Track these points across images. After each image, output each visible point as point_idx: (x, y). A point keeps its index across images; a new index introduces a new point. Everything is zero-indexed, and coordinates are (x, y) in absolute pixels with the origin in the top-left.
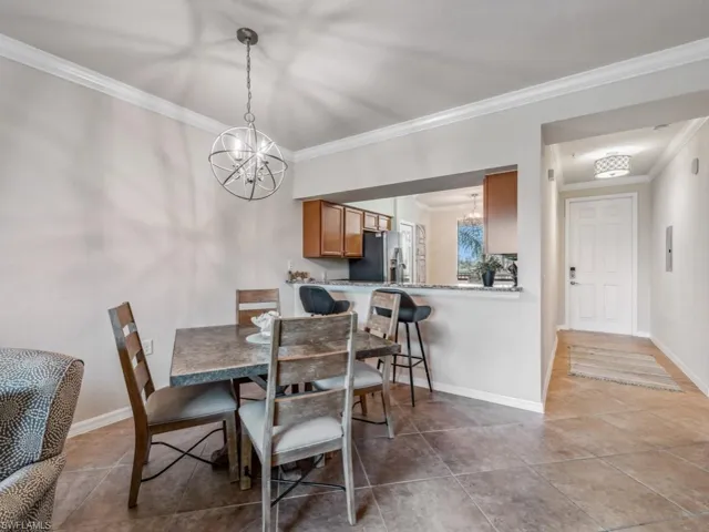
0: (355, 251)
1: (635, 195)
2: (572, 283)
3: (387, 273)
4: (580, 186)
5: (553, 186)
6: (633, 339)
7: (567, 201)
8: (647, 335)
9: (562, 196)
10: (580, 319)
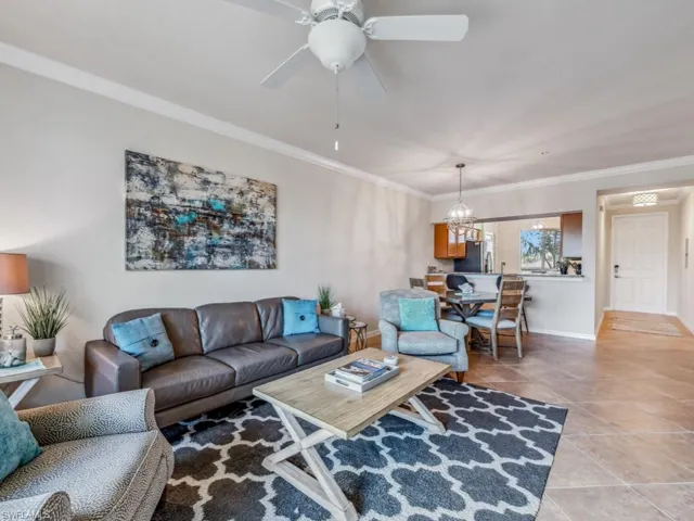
0: (462, 254)
1: (667, 213)
2: (616, 277)
3: (483, 269)
4: (622, 206)
5: (603, 215)
6: (664, 316)
7: (613, 218)
8: (674, 314)
9: (609, 215)
10: (622, 302)
